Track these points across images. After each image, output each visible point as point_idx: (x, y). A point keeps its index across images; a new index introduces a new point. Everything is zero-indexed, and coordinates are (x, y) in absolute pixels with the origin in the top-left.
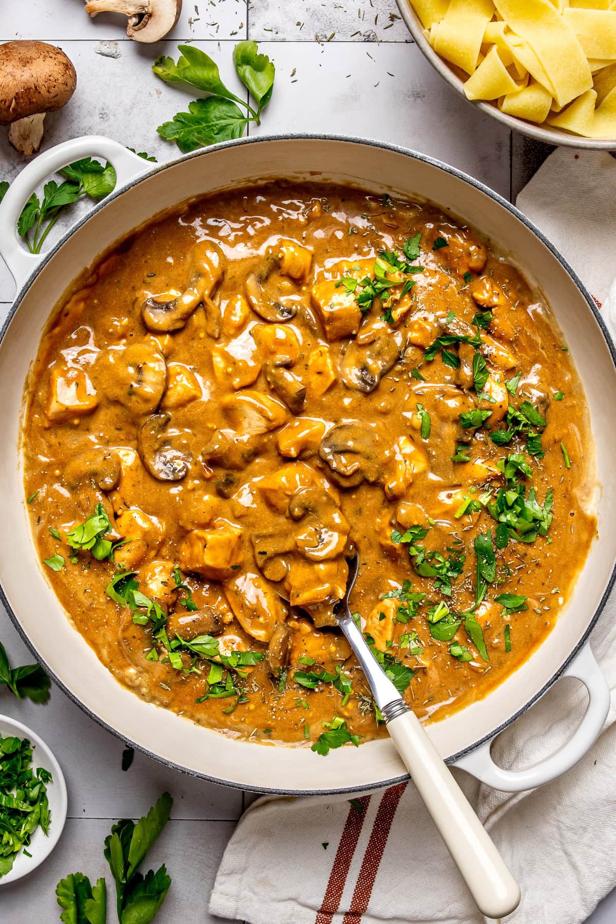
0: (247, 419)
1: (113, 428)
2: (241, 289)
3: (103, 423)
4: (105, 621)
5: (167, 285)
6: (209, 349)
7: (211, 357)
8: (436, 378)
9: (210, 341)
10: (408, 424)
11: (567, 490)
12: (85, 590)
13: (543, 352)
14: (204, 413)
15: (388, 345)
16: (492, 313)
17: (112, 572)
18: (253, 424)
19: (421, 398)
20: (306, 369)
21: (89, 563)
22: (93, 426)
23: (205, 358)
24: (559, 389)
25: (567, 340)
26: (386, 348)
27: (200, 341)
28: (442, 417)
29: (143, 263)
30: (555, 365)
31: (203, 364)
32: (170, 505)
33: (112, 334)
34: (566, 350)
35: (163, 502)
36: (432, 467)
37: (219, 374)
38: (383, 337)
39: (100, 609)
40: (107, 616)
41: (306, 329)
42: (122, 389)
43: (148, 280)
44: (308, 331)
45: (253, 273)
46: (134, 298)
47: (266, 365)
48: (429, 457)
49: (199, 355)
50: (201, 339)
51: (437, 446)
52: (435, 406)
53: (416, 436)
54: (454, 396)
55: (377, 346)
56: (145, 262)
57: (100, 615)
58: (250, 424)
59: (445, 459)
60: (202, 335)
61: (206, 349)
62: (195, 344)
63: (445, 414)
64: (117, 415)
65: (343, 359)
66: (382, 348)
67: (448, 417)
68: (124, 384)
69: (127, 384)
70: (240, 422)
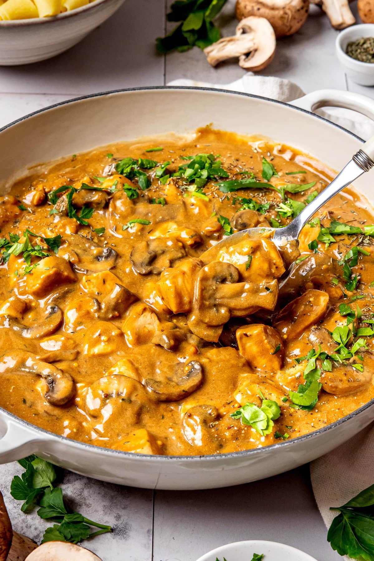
0: (146, 325)
1: (163, 421)
2: (35, 342)
3: (159, 428)
4: (337, 410)
5: (33, 391)
6: (87, 358)
7: (94, 356)
8: (102, 222)
9: (81, 358)
10: (139, 233)
11: (180, 149)
12: (313, 427)
13: (77, 167)
14: (142, 355)
15: (78, 245)
16: (49, 192)
17: (292, 410)
18: (148, 322)
19: (118, 227)
20: (101, 294)
21: (287, 427)
22: (162, 435)
23: (95, 361)
24: (104, 156)
25: (68, 156)
26: (80, 246)
27: (81, 366)
28: (132, 213)
29: (13, 407)
30: (87, 160)
31: (100, 364)
32: (224, 371)
33: (78, 430)
34: (75, 156)
35: (223, 377)
36: (171, 219)
37: (109, 348)
38: (71, 248)
39: (327, 415)
40: (333, 409)
41: (68, 297)
42: (126, 410)
43: (28, 404)
44: (69, 295)
45: (21, 335)
46: (45, 414)
47: (99, 317)
48: (164, 221)
49: (93, 366)
50: (79, 366)
51: (154, 216)
52: (124, 217)
53: (148, 228)
54: (115, 207)
55: (79, 251)
56: (13, 405)
57: (333, 415)
58: (150, 324)
59: (164, 210)
60: (75, 364)
61: (87, 361)
62: (83, 370)
63: (129, 210)
64: (150, 417)
65: (91, 271)
66: (80, 249)
67: (132, 208)
68: (122, 407)
69: (122, 405)
70: (149, 331)
